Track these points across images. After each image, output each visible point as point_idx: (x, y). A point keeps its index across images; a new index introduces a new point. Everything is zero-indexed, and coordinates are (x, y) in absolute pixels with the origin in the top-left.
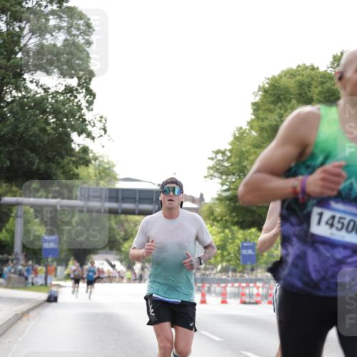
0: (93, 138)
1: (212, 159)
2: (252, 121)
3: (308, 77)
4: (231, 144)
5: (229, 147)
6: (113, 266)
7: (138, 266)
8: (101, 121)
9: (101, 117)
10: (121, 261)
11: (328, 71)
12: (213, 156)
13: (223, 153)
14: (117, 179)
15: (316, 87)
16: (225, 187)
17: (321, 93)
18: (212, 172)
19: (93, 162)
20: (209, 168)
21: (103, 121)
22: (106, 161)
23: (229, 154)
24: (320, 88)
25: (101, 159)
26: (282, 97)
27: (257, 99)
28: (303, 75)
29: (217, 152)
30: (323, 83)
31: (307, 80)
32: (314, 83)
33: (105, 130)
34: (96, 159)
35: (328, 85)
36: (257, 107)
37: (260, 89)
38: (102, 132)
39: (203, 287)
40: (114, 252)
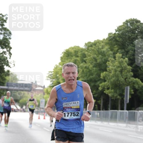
0: (11, 68)
1: (48, 74)
2: (60, 63)
3: (77, 49)
4: (54, 70)
5: (53, 71)
6: (17, 107)
7: (24, 107)
8: (13, 62)
9: (14, 61)
10: (19, 105)
11: (83, 48)
12: (48, 73)
13: (51, 72)
14: (18, 80)
15: (80, 53)
16: (51, 83)
17: (81, 54)
18: (47, 78)
19: (11, 75)
20: (47, 77)
21: (14, 62)
22: (15, 74)
23: (53, 73)
24: (81, 53)
25: (13, 74)
26: (70, 55)
27: (62, 56)
28: (76, 49)
29: (50, 72)
30: (82, 51)
31: (77, 50)
32: (79, 51)
33: (14, 65)
34: (12, 74)
35: (83, 52)
36: (62, 58)
37: (63, 53)
38: (14, 66)
39: (44, 114)
40: (17, 103)
